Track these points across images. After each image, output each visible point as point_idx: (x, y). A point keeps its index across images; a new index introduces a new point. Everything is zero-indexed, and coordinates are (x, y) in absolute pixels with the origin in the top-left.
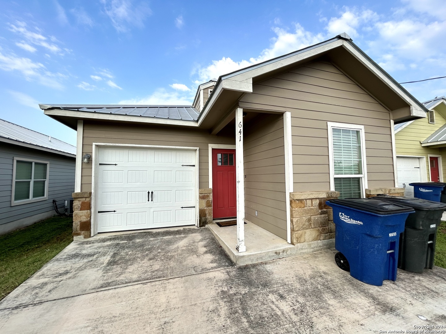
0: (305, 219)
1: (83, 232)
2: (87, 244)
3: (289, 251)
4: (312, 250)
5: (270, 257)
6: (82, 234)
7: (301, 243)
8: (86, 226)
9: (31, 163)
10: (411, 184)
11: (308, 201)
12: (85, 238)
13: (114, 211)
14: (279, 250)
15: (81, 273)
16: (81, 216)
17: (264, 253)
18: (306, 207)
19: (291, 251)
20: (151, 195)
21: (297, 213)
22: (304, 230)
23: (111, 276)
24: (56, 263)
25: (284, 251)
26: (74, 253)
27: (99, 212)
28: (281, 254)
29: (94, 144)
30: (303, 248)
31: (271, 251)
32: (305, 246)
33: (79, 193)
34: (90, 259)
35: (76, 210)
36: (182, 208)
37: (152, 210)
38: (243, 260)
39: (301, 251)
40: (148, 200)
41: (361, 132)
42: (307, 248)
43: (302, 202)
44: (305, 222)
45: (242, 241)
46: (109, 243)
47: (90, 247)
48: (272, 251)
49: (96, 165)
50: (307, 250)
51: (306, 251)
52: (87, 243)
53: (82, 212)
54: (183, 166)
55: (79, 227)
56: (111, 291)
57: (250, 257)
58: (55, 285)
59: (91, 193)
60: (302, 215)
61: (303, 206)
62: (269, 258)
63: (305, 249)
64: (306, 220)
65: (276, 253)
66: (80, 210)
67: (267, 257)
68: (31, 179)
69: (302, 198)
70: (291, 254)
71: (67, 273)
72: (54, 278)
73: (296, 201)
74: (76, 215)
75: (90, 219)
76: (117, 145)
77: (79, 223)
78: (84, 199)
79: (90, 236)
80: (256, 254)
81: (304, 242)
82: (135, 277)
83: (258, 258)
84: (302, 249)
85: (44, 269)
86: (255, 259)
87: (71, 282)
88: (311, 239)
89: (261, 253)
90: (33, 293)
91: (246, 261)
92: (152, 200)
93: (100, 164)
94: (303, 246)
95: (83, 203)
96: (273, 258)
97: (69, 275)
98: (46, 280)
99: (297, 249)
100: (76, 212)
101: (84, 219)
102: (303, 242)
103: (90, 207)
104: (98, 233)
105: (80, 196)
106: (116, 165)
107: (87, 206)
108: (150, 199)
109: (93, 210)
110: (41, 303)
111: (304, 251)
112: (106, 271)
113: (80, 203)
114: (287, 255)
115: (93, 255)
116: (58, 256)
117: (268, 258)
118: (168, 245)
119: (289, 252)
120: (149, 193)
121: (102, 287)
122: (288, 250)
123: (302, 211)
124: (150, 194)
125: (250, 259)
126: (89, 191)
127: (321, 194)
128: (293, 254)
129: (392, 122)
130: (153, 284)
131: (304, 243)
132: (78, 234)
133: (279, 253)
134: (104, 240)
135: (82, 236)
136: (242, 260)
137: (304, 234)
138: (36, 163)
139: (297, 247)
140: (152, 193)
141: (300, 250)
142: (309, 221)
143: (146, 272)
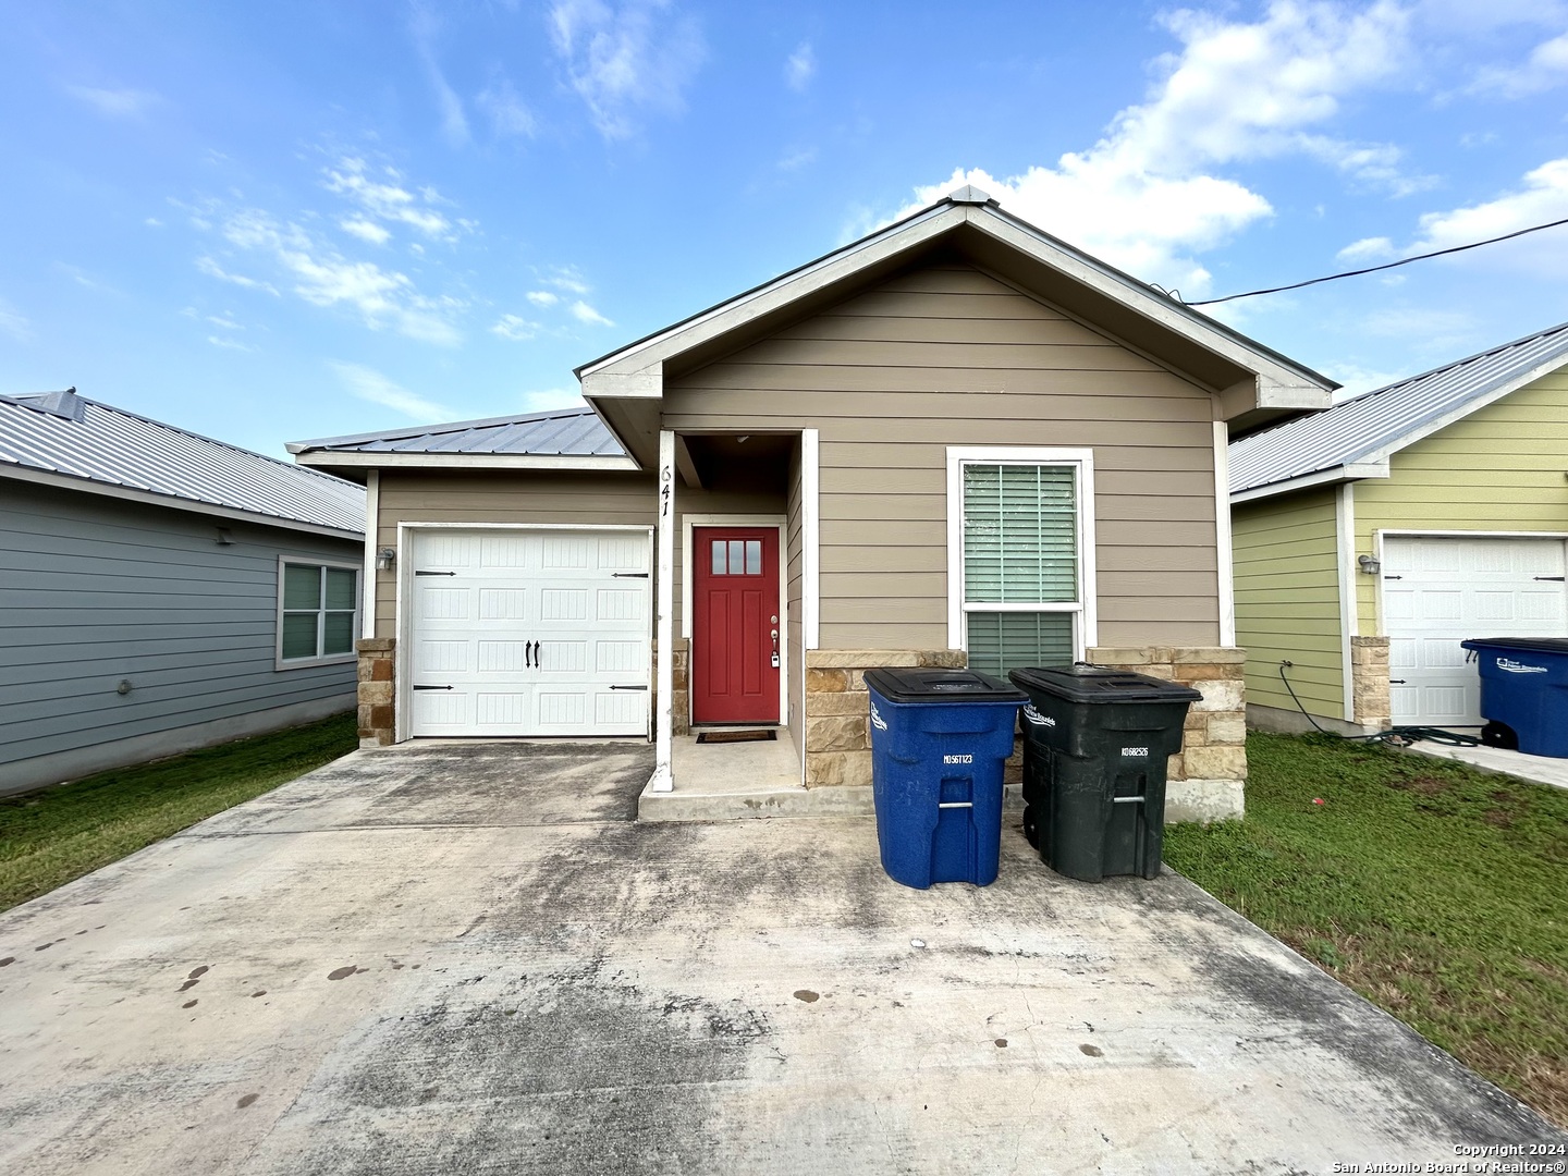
0: (841, 721)
1: (377, 730)
2: (380, 756)
3: (789, 802)
4: (863, 808)
5: (730, 810)
6: (376, 733)
7: (827, 785)
8: (385, 717)
9: (319, 568)
10: (1465, 644)
11: (855, 673)
12: (382, 743)
13: (449, 688)
14: (757, 796)
15: (336, 802)
16: (374, 694)
17: (714, 798)
18: (850, 690)
19: (794, 803)
20: (533, 651)
21: (819, 706)
22: (840, 754)
23: (383, 812)
24: (305, 783)
25: (771, 801)
26: (345, 769)
27: (416, 688)
28: (763, 806)
29: (400, 524)
30: (834, 799)
31: (733, 797)
32: (839, 796)
33: (369, 640)
34: (368, 781)
35: (363, 678)
36: (613, 688)
37: (537, 690)
38: (654, 809)
39: (826, 807)
40: (528, 665)
41: (1078, 469)
42: (844, 802)
43: (835, 677)
44: (843, 729)
45: (665, 764)
46: (423, 758)
47: (382, 762)
48: (738, 797)
49: (408, 574)
50: (846, 807)
51: (842, 807)
52: (380, 754)
53: (376, 685)
54: (616, 575)
55: (369, 718)
56: (361, 832)
57: (674, 804)
58: (282, 814)
59: (393, 642)
60: (836, 710)
61: (839, 688)
62: (727, 814)
63: (840, 803)
64: (847, 725)
65: (749, 802)
66: (372, 680)
67: (721, 811)
68: (319, 608)
69: (834, 664)
70: (793, 810)
71: (314, 798)
72: (287, 804)
73: (817, 672)
74: (364, 690)
75: (393, 701)
76: (450, 525)
77: (370, 710)
78: (379, 655)
79: (393, 742)
80: (690, 799)
81: (841, 783)
82: (421, 817)
83: (695, 810)
84: (829, 802)
85: (279, 791)
86: (687, 812)
87: (310, 812)
88: (860, 779)
89: (704, 798)
90: (243, 821)
91: (662, 811)
92: (537, 665)
93: (418, 573)
94: (832, 795)
95: (377, 664)
96: (740, 814)
97: (314, 803)
98: (273, 805)
99: (814, 799)
100: (364, 683)
101: (380, 701)
102: (833, 785)
103: (392, 674)
104: (415, 738)
105: (369, 648)
106: (452, 574)
107: (386, 672)
108: (533, 662)
109: (398, 682)
110: (246, 835)
111: (834, 808)
112: (380, 803)
113: (372, 663)
114: (783, 811)
115: (377, 776)
116: (314, 773)
117: (724, 813)
118: (539, 772)
119: (786, 806)
120: (529, 645)
121: (353, 825)
122: (785, 799)
123: (835, 700)
124: (533, 647)
125: (674, 808)
126: (389, 636)
127: (897, 657)
128: (801, 811)
129: (1220, 430)
130: (444, 830)
131: (839, 788)
132: (369, 735)
133: (759, 804)
134: (416, 753)
135: (376, 740)
136: (652, 807)
137: (838, 762)
138: (330, 569)
139: (815, 795)
140: (537, 645)
141: (821, 803)
142: (859, 730)
143: (449, 811)
